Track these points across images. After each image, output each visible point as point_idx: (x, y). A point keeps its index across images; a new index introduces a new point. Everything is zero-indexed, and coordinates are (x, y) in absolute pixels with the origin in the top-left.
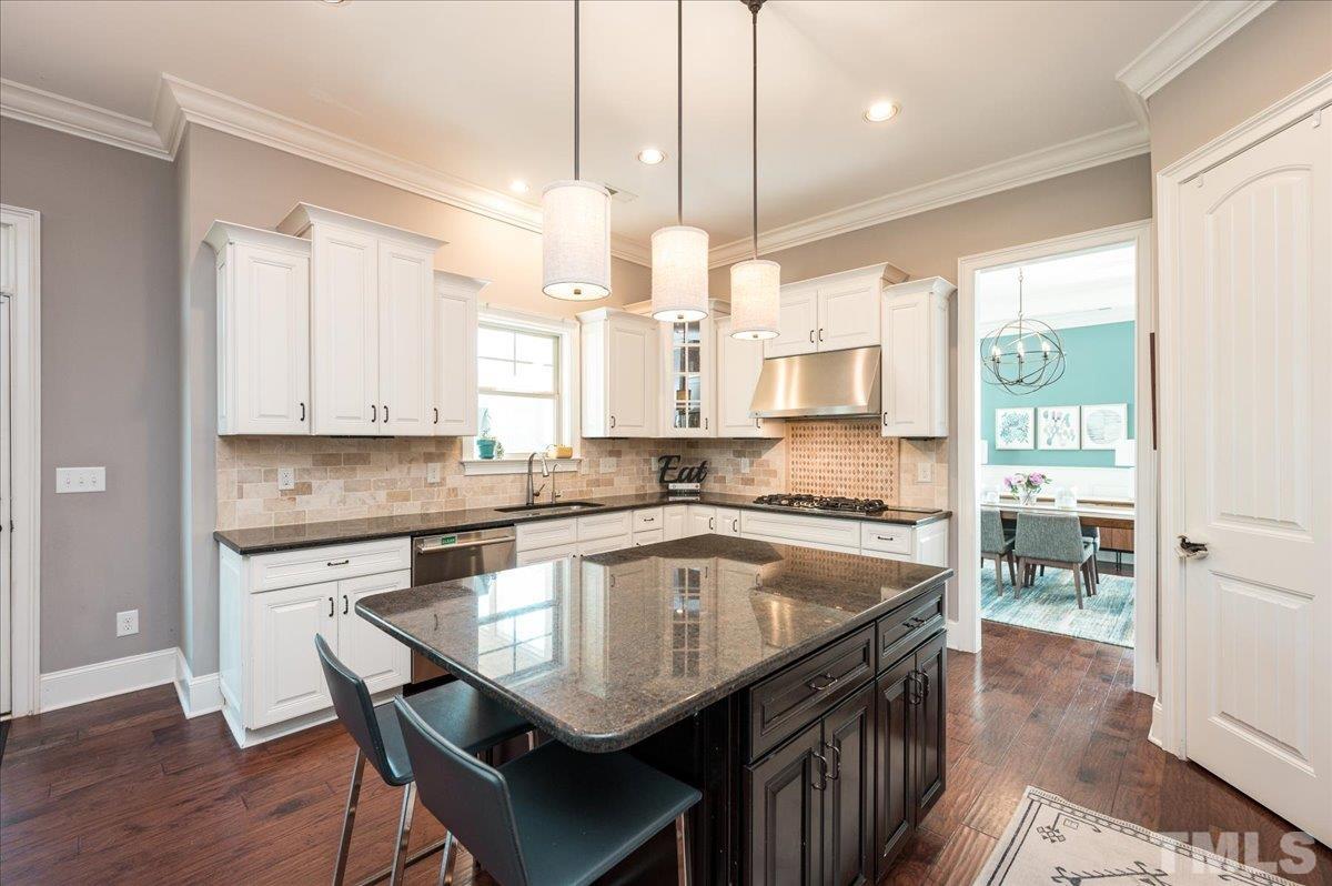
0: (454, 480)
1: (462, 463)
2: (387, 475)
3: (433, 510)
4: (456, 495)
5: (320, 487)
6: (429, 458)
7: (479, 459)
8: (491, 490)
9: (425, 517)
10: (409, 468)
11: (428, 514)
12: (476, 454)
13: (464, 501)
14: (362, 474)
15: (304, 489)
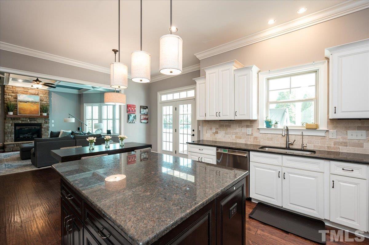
0: (256, 134)
1: (258, 129)
2: (235, 131)
3: (249, 143)
4: (257, 139)
5: (220, 133)
6: (248, 126)
7: (266, 128)
8: (271, 139)
9: (246, 144)
10: (241, 129)
11: (247, 144)
12: (265, 126)
13: (260, 142)
14: (229, 130)
15: (217, 133)
